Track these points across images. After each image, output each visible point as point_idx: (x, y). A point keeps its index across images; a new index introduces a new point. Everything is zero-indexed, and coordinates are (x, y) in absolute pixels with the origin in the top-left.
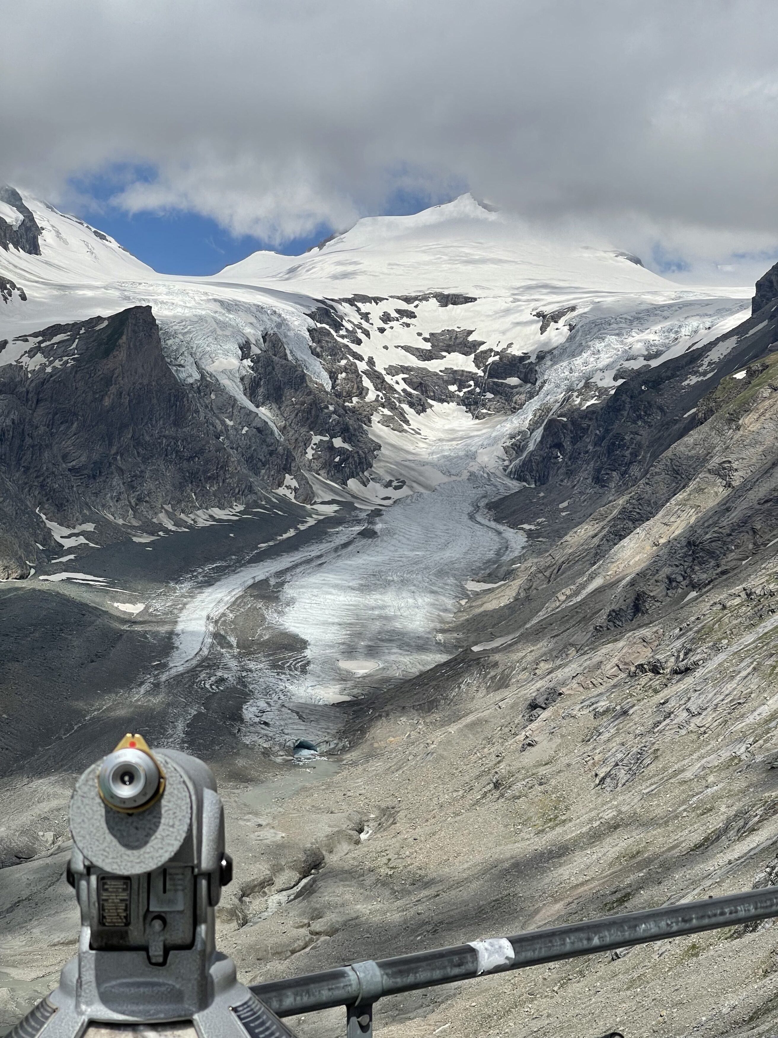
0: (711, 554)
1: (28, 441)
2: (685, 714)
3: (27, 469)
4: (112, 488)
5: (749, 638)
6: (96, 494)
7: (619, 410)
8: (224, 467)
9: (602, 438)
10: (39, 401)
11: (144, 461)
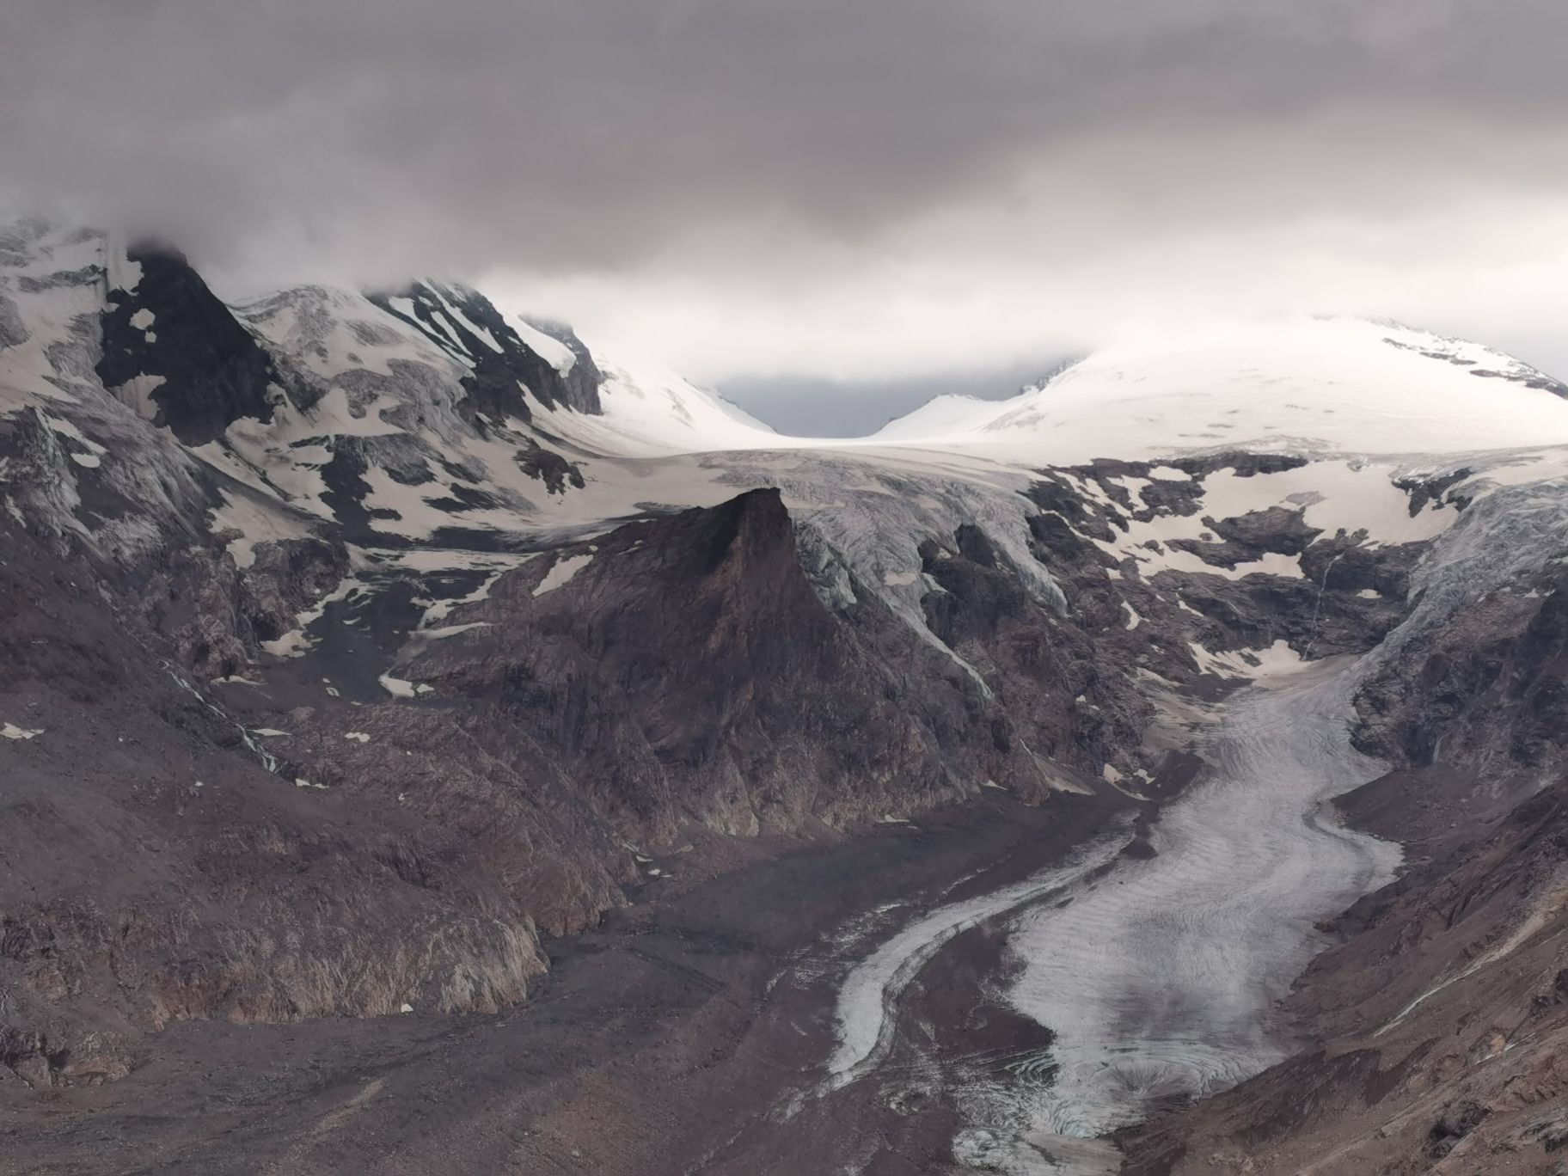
3: (591, 753)
4: (723, 781)
6: (698, 791)
7: (1551, 638)
8: (900, 744)
9: (1524, 685)
10: (608, 644)
11: (774, 736)
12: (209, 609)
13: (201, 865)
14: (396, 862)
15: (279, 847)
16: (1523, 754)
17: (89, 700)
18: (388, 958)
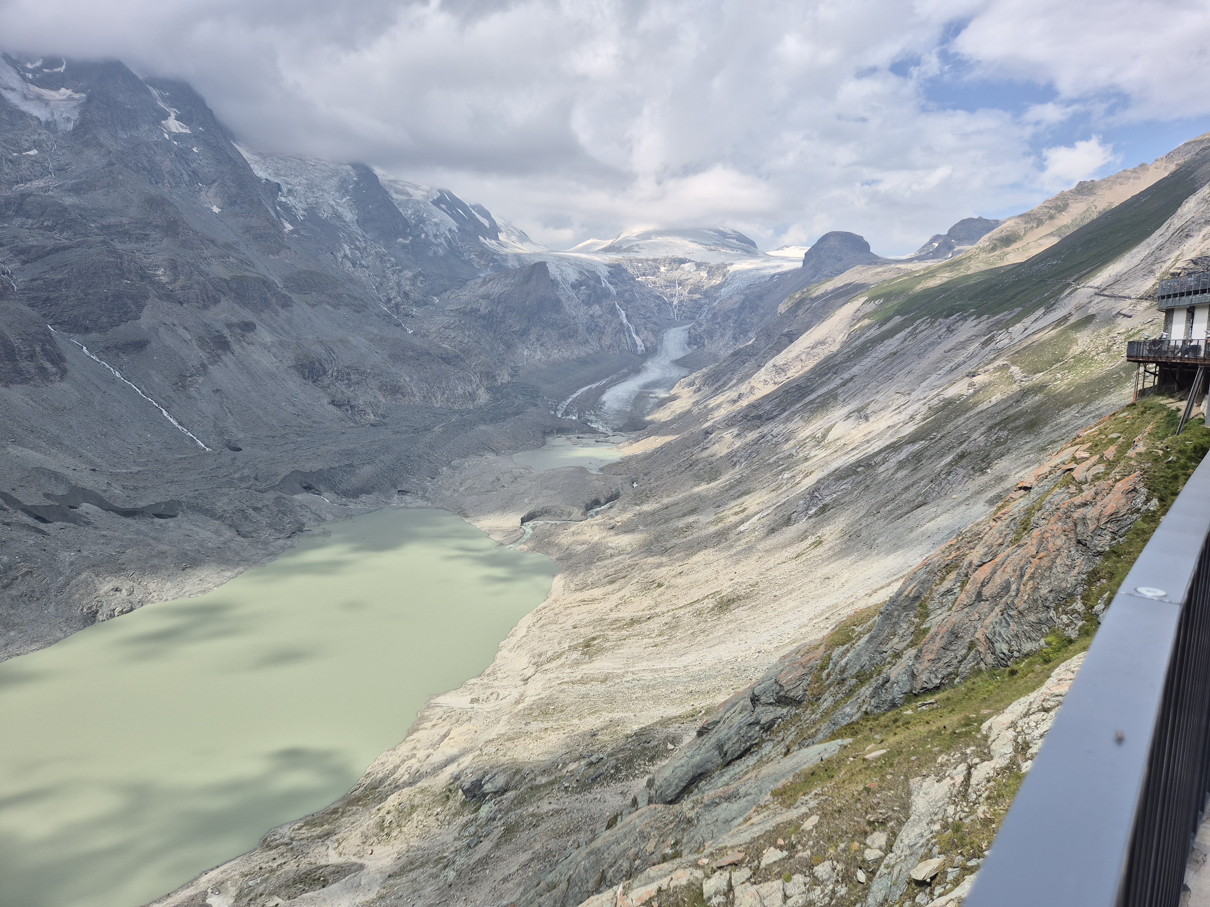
0: (783, 370)
1: (495, 319)
2: (771, 437)
3: (495, 331)
4: (530, 340)
5: (798, 406)
6: (523, 343)
8: (576, 332)
9: (736, 321)
10: (499, 302)
11: (543, 329)
12: (392, 289)
13: (390, 356)
14: (443, 358)
15: (411, 353)
16: (735, 338)
17: (359, 312)
18: (441, 383)
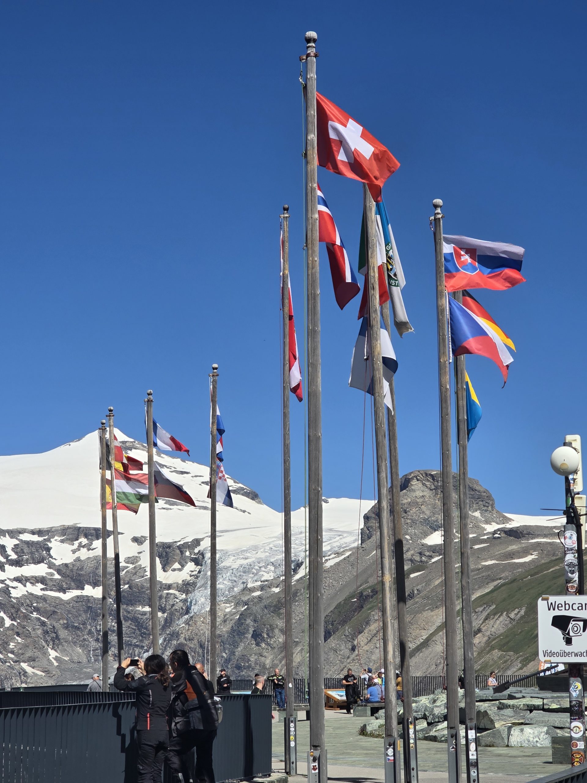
7: (244, 634)
